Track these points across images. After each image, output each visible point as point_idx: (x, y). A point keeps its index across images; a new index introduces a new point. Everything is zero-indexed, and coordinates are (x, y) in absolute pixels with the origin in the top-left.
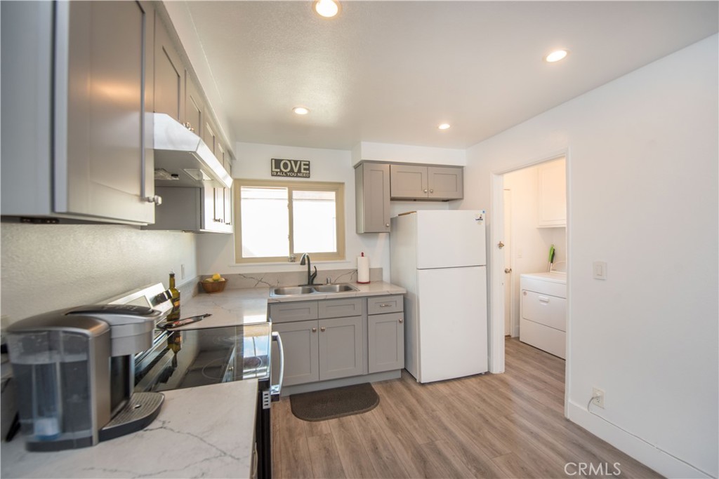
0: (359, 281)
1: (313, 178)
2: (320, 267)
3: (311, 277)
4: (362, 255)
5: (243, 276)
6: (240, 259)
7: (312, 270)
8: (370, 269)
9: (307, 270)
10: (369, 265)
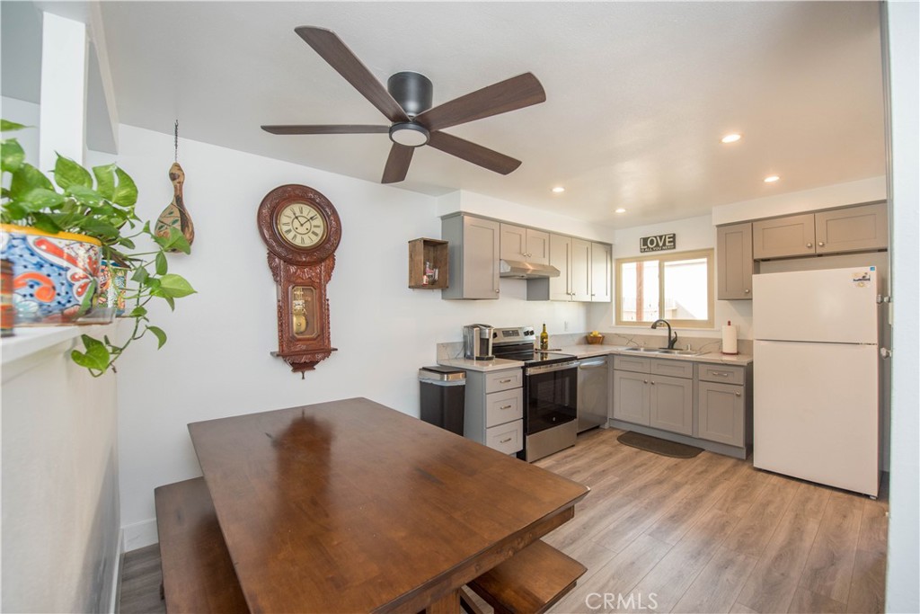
0: (724, 351)
1: (679, 248)
2: (682, 333)
3: (672, 343)
4: (729, 324)
5: (618, 335)
6: (619, 322)
7: (673, 335)
8: (738, 340)
9: (667, 335)
10: (738, 336)
